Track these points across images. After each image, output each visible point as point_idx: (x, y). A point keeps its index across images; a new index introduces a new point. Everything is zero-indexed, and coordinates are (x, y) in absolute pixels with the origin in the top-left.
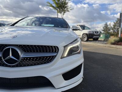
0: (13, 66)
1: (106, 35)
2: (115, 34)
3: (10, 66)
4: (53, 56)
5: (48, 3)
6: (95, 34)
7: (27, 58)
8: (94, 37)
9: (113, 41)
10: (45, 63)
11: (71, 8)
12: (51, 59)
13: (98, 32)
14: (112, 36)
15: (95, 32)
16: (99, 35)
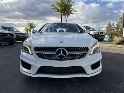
0: (62, 60)
1: (111, 35)
2: (119, 33)
3: (60, 60)
4: (85, 54)
5: (52, 6)
6: (100, 35)
7: (70, 55)
8: (99, 38)
9: (118, 41)
10: (80, 58)
11: (74, 10)
12: (84, 56)
13: (102, 33)
14: (116, 36)
15: (100, 33)
16: (104, 36)
